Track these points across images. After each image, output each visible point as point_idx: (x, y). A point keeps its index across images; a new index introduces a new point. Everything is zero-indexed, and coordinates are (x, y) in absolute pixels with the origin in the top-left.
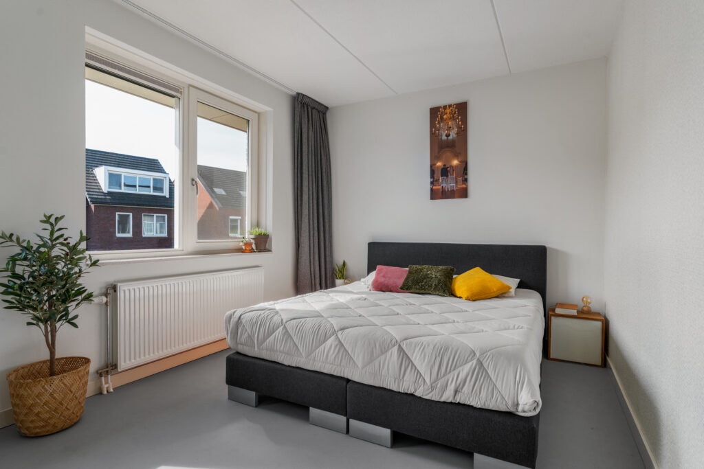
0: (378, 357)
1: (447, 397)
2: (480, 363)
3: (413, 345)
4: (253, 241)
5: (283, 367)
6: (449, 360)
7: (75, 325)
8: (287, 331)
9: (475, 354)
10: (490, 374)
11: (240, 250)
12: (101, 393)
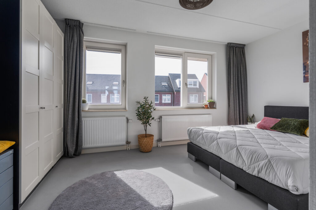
0: (229, 151)
1: (255, 173)
2: (269, 161)
3: (242, 148)
4: (208, 105)
5: (202, 149)
6: (256, 157)
7: (150, 126)
8: (203, 136)
9: (268, 157)
10: (274, 167)
11: (203, 108)
12: (158, 147)
